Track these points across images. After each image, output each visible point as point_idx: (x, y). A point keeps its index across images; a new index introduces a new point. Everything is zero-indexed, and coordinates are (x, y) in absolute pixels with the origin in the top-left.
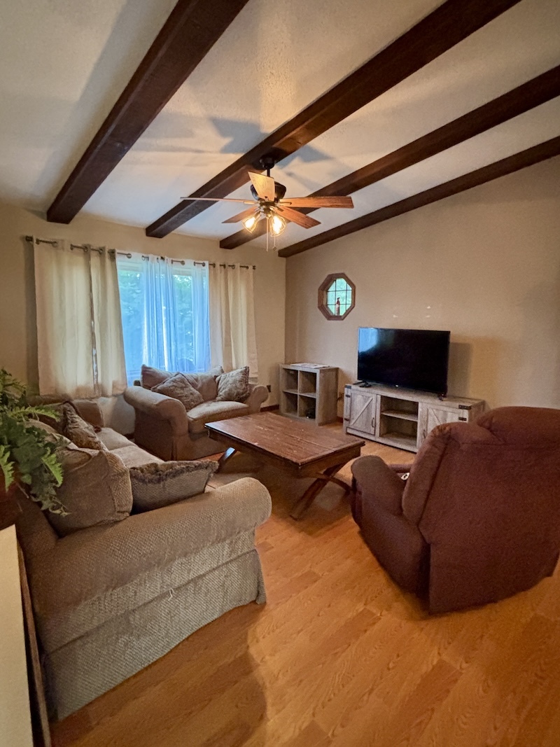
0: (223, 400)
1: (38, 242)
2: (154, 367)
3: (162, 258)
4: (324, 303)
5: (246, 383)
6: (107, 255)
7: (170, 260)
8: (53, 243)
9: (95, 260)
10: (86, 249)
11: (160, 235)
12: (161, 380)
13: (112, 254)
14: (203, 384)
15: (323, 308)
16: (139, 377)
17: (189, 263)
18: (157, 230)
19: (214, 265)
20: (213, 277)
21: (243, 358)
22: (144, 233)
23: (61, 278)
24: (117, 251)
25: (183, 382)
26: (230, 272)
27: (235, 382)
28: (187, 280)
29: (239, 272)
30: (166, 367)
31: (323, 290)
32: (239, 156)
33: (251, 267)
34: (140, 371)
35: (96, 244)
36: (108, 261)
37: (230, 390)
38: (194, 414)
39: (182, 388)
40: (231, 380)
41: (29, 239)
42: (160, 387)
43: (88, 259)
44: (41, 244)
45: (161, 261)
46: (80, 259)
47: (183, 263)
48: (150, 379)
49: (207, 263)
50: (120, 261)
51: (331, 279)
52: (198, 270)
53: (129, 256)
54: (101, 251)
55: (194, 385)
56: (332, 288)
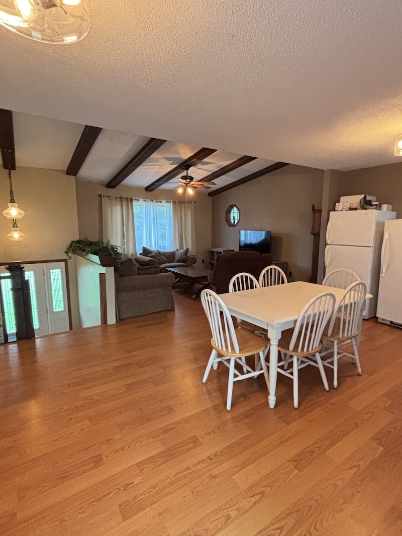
0: (176, 262)
1: (104, 196)
2: (148, 247)
3: (152, 200)
4: (228, 219)
5: (187, 255)
6: (129, 200)
7: (155, 201)
8: (109, 197)
9: (124, 203)
10: (121, 198)
11: (151, 191)
12: (151, 252)
13: (131, 200)
14: (168, 255)
15: (228, 221)
16: (141, 252)
17: (164, 202)
18: (149, 189)
19: (175, 202)
20: (175, 208)
21: (189, 244)
22: (144, 190)
23: (112, 211)
24: (133, 198)
25: (159, 253)
26: (183, 205)
27: (181, 254)
28: (163, 209)
29: (187, 205)
30: (153, 248)
31: (228, 212)
32: (177, 165)
33: (193, 202)
34: (142, 249)
35: (125, 196)
36: (130, 203)
37: (180, 258)
38: (162, 266)
39: (159, 256)
40: (180, 254)
41: (100, 196)
42: (150, 255)
43: (122, 202)
44: (105, 197)
45: (151, 202)
46: (119, 203)
47: (161, 202)
48: (146, 252)
49: (172, 201)
50: (135, 203)
51: (231, 207)
52: (167, 205)
53: (138, 200)
54: (127, 199)
55: (164, 256)
56: (232, 212)
